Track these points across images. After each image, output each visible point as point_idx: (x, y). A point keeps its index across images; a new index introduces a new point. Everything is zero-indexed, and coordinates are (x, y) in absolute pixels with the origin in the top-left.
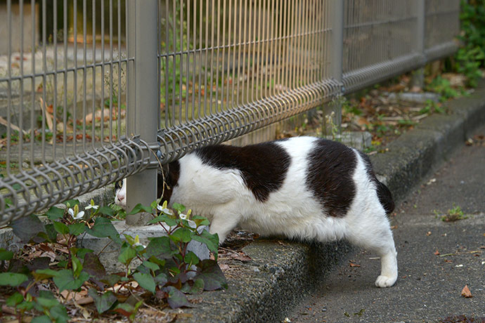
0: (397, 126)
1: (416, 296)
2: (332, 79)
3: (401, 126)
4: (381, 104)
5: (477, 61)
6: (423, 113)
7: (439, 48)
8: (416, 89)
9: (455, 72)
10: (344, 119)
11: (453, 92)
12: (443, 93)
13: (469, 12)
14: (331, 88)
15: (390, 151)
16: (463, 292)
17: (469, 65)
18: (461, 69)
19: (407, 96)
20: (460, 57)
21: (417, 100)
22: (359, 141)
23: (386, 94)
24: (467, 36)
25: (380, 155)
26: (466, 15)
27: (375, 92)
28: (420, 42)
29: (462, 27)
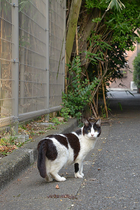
0: (39, 133)
1: (40, 189)
2: (15, 116)
3: (40, 133)
4: (34, 126)
5: (67, 112)
6: (49, 129)
7: (54, 108)
8: (46, 121)
9: (60, 116)
10: (20, 131)
11: (59, 122)
12: (56, 123)
13: (65, 96)
14: (14, 119)
15: (35, 141)
16: (56, 187)
17: (65, 114)
18: (62, 115)
19: (44, 124)
20: (62, 111)
21: (47, 125)
22: (24, 137)
23: (36, 123)
24: (65, 104)
25: (31, 142)
26: (64, 97)
27: (32, 123)
28: (48, 105)
29: (63, 101)
